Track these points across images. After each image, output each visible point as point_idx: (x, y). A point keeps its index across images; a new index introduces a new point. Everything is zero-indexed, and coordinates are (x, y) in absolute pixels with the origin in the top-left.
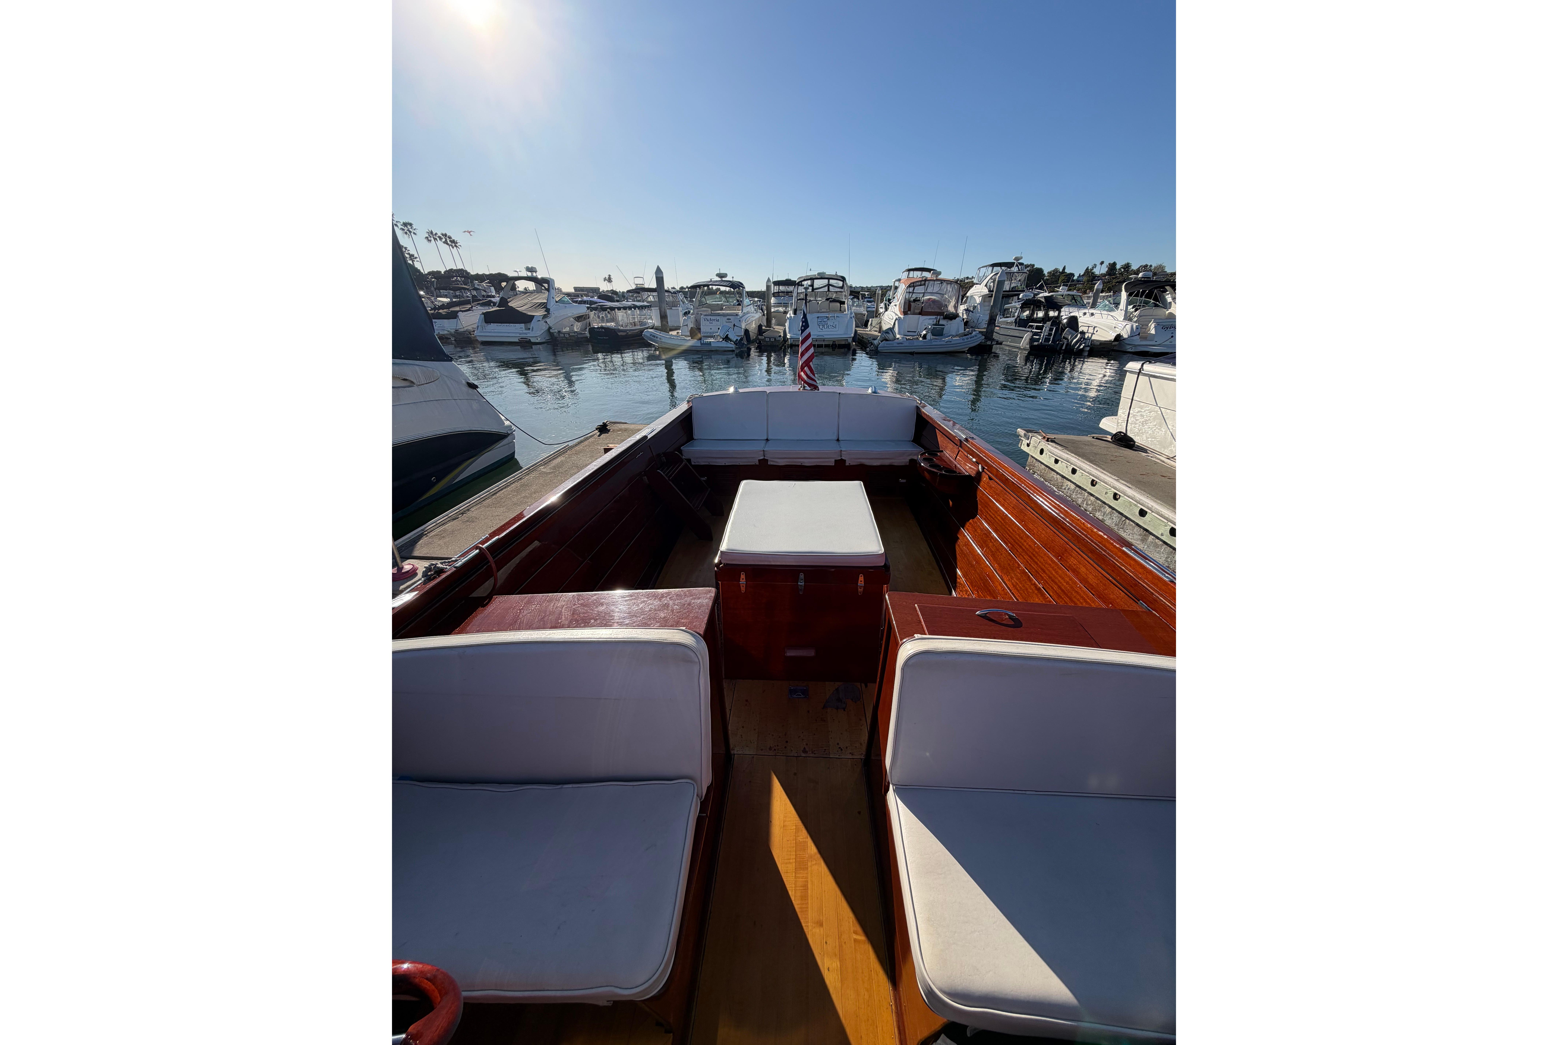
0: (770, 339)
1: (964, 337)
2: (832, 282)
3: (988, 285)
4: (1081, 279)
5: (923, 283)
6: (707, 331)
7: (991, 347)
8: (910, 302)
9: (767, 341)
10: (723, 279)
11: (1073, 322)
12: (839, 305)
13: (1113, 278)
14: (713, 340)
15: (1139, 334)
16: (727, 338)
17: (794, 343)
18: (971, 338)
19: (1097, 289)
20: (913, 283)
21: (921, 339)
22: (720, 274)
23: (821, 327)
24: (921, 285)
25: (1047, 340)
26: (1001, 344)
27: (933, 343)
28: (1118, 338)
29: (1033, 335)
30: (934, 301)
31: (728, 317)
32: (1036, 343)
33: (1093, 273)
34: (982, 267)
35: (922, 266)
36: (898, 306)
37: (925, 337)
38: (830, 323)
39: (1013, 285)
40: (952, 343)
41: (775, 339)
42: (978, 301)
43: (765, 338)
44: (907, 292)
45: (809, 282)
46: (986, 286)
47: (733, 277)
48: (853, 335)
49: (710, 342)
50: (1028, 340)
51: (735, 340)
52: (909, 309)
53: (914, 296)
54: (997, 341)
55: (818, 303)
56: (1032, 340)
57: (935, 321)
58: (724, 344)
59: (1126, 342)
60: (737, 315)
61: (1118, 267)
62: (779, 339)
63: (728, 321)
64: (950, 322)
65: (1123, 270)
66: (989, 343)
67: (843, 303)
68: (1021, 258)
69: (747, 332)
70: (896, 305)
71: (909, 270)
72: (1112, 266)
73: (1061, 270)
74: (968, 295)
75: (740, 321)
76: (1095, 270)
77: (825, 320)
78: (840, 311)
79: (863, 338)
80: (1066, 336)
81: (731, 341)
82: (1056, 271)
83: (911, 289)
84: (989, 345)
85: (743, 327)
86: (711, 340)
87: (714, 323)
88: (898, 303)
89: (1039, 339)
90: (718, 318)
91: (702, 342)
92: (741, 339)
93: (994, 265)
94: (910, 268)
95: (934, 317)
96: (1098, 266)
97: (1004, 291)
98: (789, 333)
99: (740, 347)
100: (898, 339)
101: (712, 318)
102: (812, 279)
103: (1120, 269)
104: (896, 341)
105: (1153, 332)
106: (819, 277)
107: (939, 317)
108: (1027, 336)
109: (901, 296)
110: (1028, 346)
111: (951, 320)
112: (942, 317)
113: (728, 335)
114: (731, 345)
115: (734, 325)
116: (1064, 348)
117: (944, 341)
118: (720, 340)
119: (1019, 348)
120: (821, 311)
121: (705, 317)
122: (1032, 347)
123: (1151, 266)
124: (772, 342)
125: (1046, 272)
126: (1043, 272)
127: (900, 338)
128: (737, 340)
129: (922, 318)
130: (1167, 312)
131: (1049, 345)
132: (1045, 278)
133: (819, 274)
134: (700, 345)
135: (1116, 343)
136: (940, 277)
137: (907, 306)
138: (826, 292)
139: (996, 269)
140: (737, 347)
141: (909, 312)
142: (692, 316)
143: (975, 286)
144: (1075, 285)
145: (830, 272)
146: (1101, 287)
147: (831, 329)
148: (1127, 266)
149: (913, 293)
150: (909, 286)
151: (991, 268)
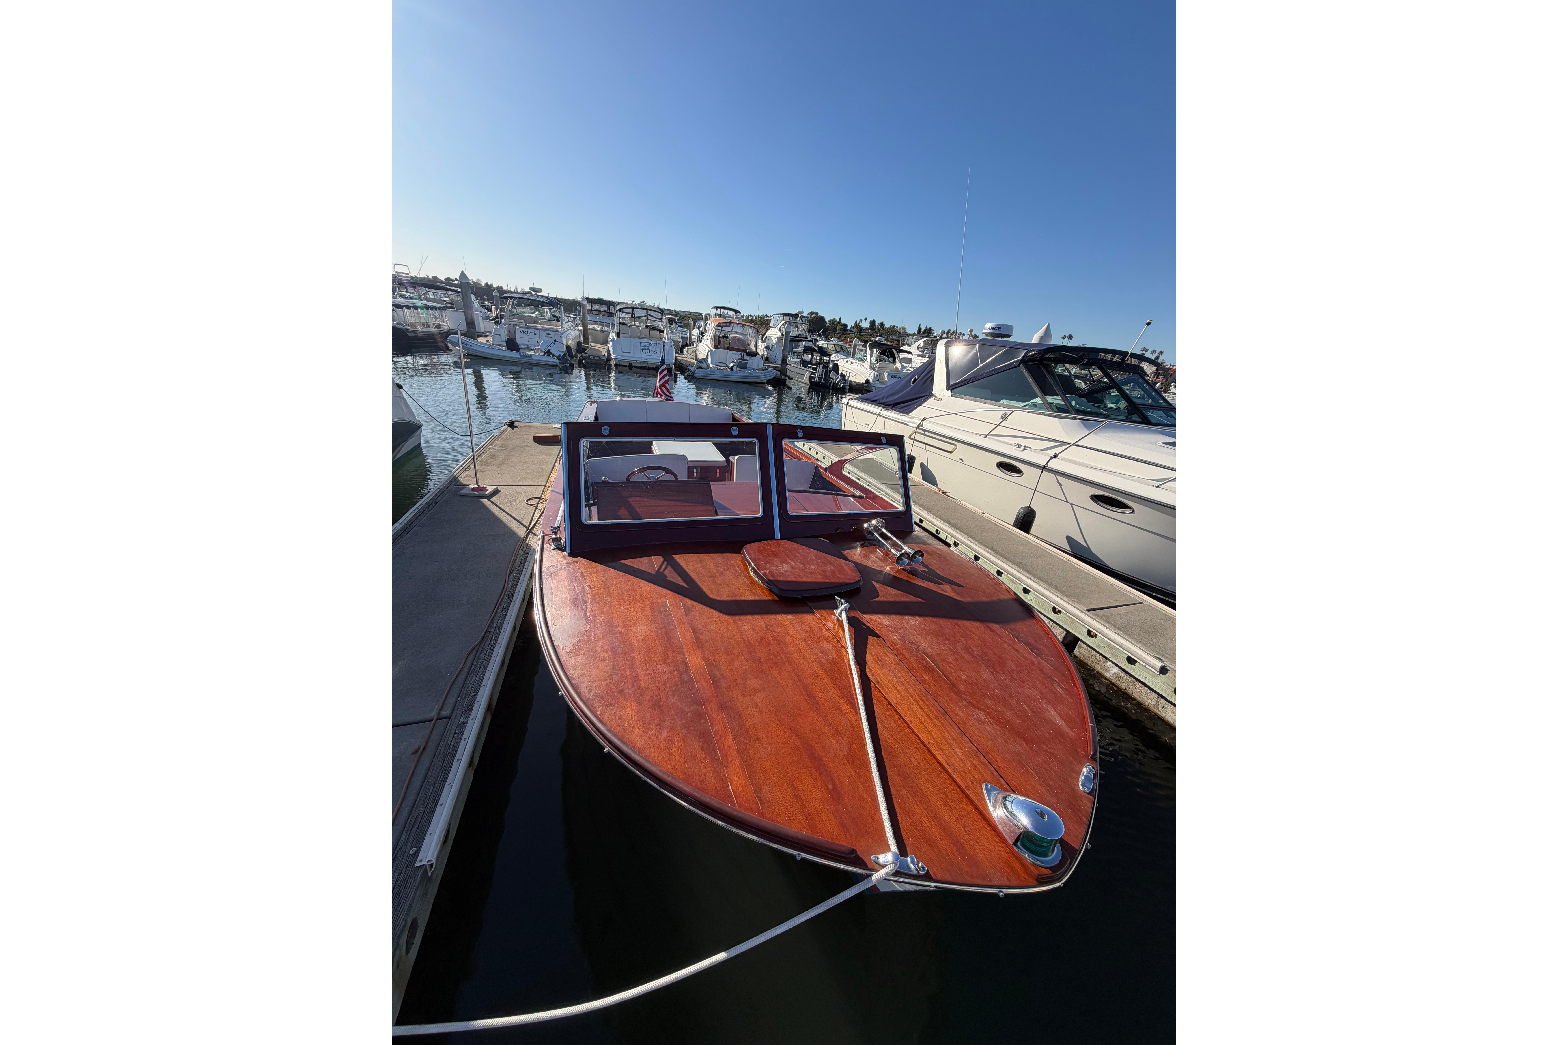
0: (594, 358)
1: (762, 372)
2: (650, 313)
3: (781, 329)
4: (850, 330)
6: (525, 343)
7: (785, 381)
8: (719, 337)
9: (591, 359)
10: (538, 293)
11: (836, 367)
12: (659, 333)
14: (534, 353)
15: (878, 380)
16: (549, 353)
17: (618, 363)
18: (767, 372)
19: (854, 344)
20: (721, 323)
21: (729, 370)
22: (534, 288)
23: (644, 351)
24: (727, 326)
25: (820, 378)
26: (792, 379)
27: (739, 374)
28: (867, 381)
29: (811, 374)
30: (738, 340)
31: (547, 332)
32: (813, 380)
33: (859, 326)
34: (775, 314)
35: (727, 307)
36: (709, 340)
37: (732, 369)
38: (652, 348)
39: (799, 332)
41: (600, 358)
42: (774, 342)
44: (716, 330)
46: (779, 330)
48: (674, 361)
49: (531, 355)
50: (808, 378)
51: (557, 355)
52: (719, 344)
53: (721, 334)
54: (789, 377)
55: (638, 329)
56: (811, 378)
57: (740, 356)
58: (546, 358)
59: (872, 385)
60: (557, 331)
62: (603, 358)
63: (548, 335)
64: (752, 358)
66: (783, 377)
67: (662, 332)
68: (803, 313)
69: (568, 348)
70: (708, 339)
71: (717, 308)
74: (766, 335)
75: (561, 337)
77: (647, 345)
78: (660, 338)
79: (682, 364)
80: (832, 377)
81: (553, 356)
82: (835, 322)
83: (720, 328)
84: (783, 379)
85: (565, 343)
86: (532, 353)
87: (532, 336)
88: (709, 338)
89: (815, 377)
90: (536, 331)
91: (522, 354)
92: (565, 355)
93: (783, 314)
94: (717, 305)
95: (739, 353)
96: (865, 321)
97: (793, 336)
98: (613, 354)
99: (564, 362)
100: (711, 368)
101: (529, 330)
102: (635, 308)
103: (877, 326)
104: (709, 369)
105: (886, 379)
106: (639, 307)
107: (743, 353)
108: (807, 375)
109: (712, 333)
110: (809, 382)
111: (753, 357)
112: (745, 353)
113: (550, 349)
114: (555, 361)
115: (555, 341)
116: (832, 385)
117: (747, 373)
118: (541, 354)
119: (803, 383)
120: (641, 337)
121: (521, 329)
122: (811, 383)
125: (827, 321)
126: (825, 320)
127: (713, 368)
128: (560, 355)
129: (730, 353)
130: (895, 366)
131: (822, 383)
133: (640, 304)
134: (519, 357)
135: (866, 385)
137: (717, 342)
138: (644, 320)
139: (786, 318)
140: (560, 362)
141: (719, 346)
142: (505, 327)
143: (771, 328)
145: (649, 303)
147: (653, 354)
149: (721, 331)
150: (718, 325)
151: (781, 317)
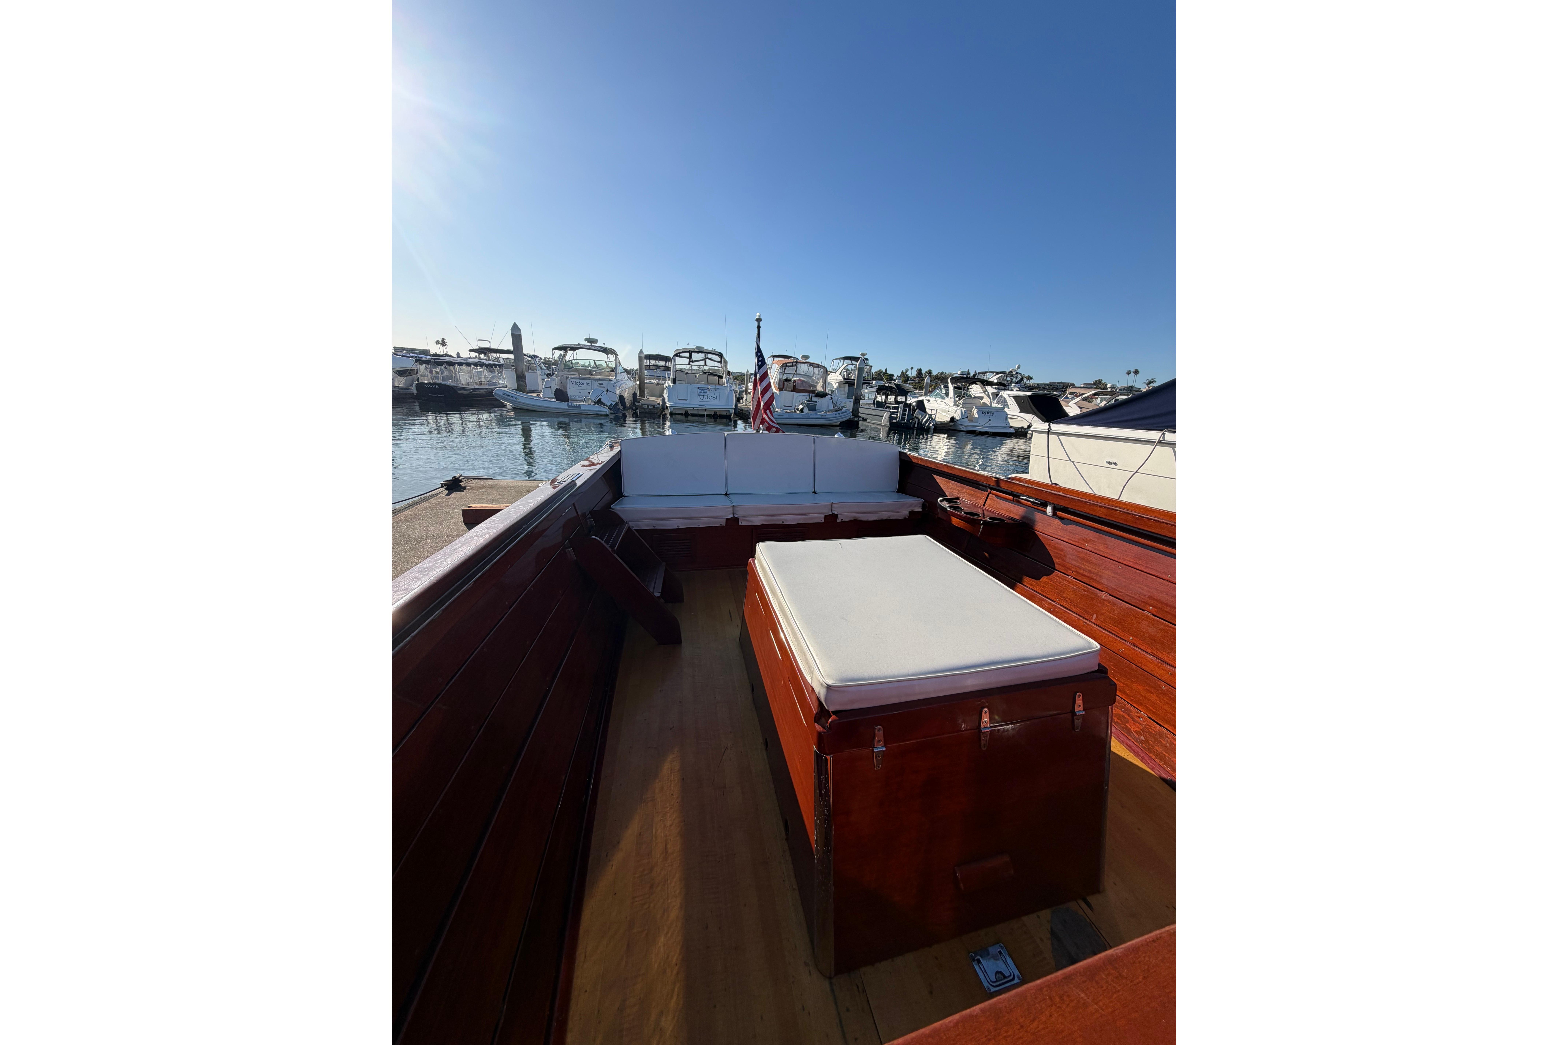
0: (648, 406)
1: (834, 413)
2: (709, 356)
5: (795, 364)
6: (576, 395)
7: (858, 422)
8: (783, 381)
9: (643, 409)
11: (923, 407)
14: (584, 404)
16: (599, 402)
17: (674, 412)
18: (841, 414)
20: (786, 364)
21: (798, 412)
23: (702, 397)
24: (793, 366)
25: (903, 419)
26: (866, 421)
27: (810, 416)
28: (953, 419)
29: (890, 415)
30: (804, 381)
32: (894, 421)
34: (837, 358)
37: (802, 411)
38: (711, 394)
40: (824, 417)
41: (654, 407)
43: (643, 405)
45: (687, 355)
46: (840, 374)
48: (733, 407)
50: (887, 418)
51: (609, 404)
52: (783, 387)
53: (787, 376)
54: (862, 419)
55: (696, 376)
56: (891, 418)
57: (806, 397)
58: (598, 408)
59: (959, 423)
62: (658, 406)
63: (600, 385)
64: (822, 399)
66: (856, 419)
67: (721, 377)
69: (621, 398)
71: (775, 356)
74: (828, 379)
75: (615, 391)
77: (705, 391)
80: (916, 418)
81: (604, 405)
83: (784, 369)
84: (856, 421)
85: (618, 395)
86: (581, 404)
87: (582, 387)
89: (896, 418)
90: (585, 382)
92: (616, 404)
93: (844, 358)
95: (805, 394)
98: (667, 402)
99: (616, 412)
101: (578, 381)
107: (809, 395)
108: (885, 415)
110: (888, 424)
112: (812, 395)
113: (601, 399)
114: (605, 410)
115: (609, 393)
116: (916, 426)
117: (818, 415)
118: (592, 404)
119: (881, 423)
120: (699, 382)
122: (892, 423)
124: (650, 409)
127: (779, 412)
128: (611, 404)
129: (795, 396)
131: (905, 423)
133: (697, 347)
135: (952, 424)
136: (808, 361)
137: (781, 384)
139: (847, 361)
140: (612, 411)
145: (706, 346)
147: (712, 400)
149: (786, 373)
151: (841, 360)
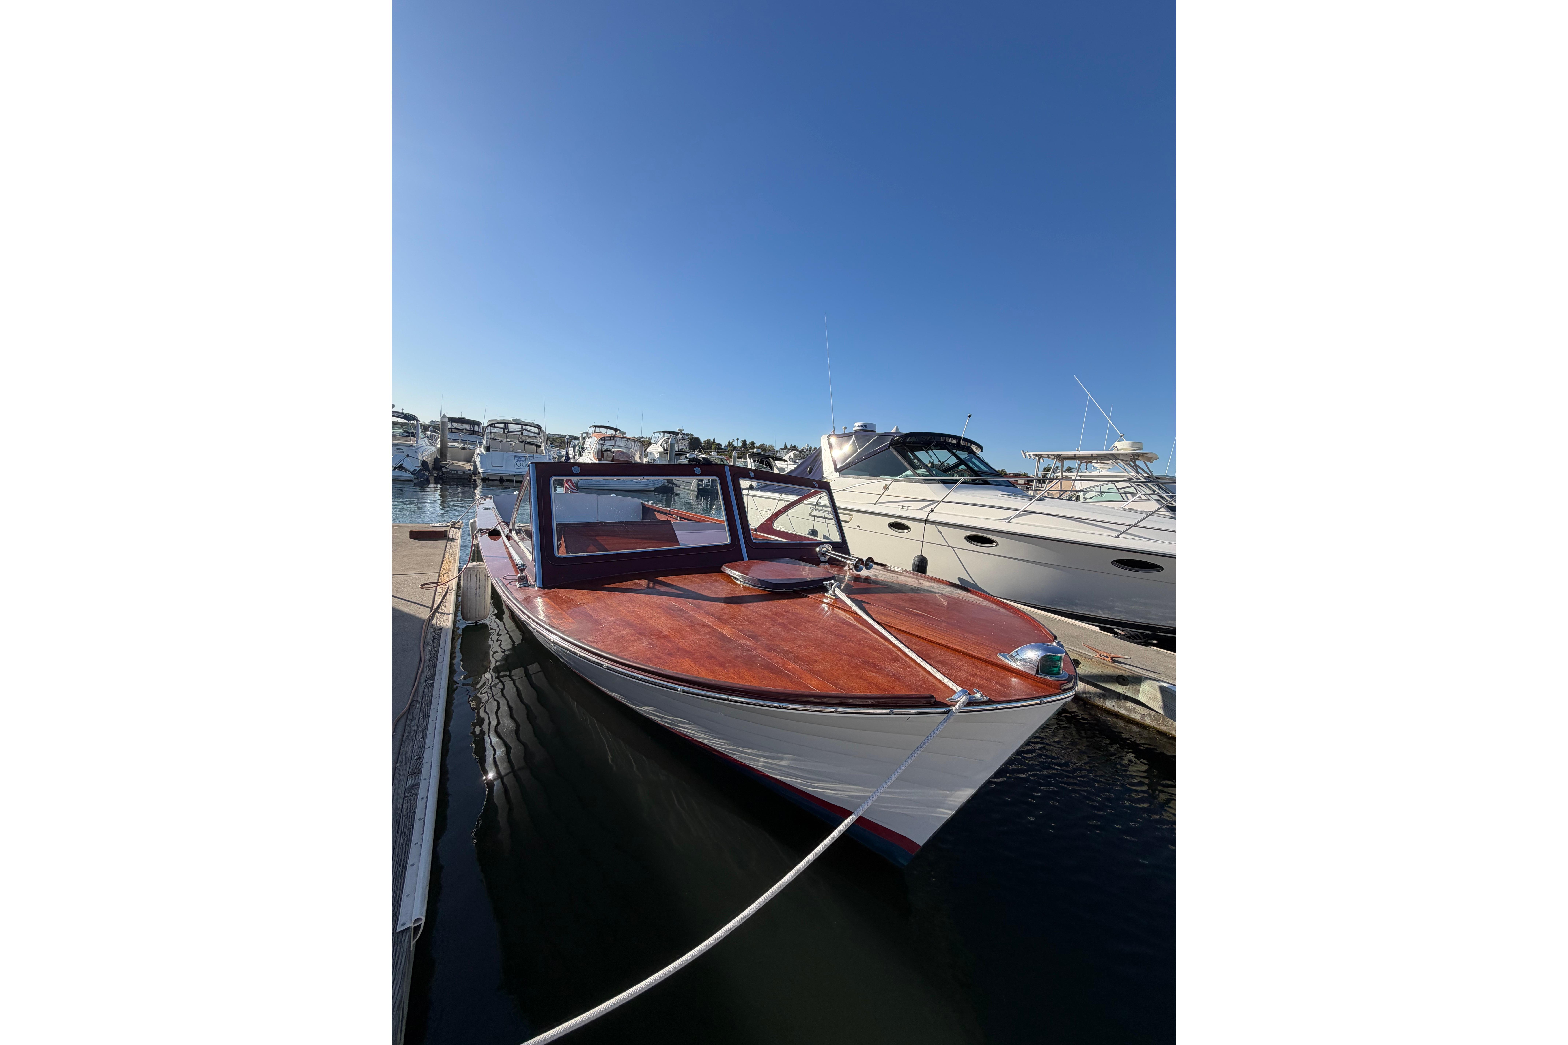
0: (456, 473)
1: (649, 481)
2: (525, 428)
3: (662, 445)
4: (726, 448)
5: (612, 438)
7: (672, 489)
8: (602, 451)
9: (450, 475)
12: (535, 447)
13: (746, 450)
16: (400, 468)
17: (487, 477)
18: (654, 481)
19: (734, 456)
20: (604, 437)
23: (519, 465)
24: (610, 440)
25: (708, 485)
26: (679, 487)
29: (699, 481)
30: (622, 452)
31: (399, 447)
32: (701, 487)
33: (733, 445)
34: (656, 432)
35: (607, 425)
36: (592, 454)
39: (680, 448)
40: (641, 484)
41: (463, 473)
42: (656, 457)
44: (599, 444)
45: (502, 426)
46: (661, 445)
47: (402, 409)
50: (695, 485)
51: (412, 470)
52: (603, 457)
53: (605, 448)
54: (676, 485)
55: (511, 444)
56: (698, 485)
58: (398, 473)
60: (411, 446)
61: (748, 443)
62: (468, 473)
63: (398, 451)
65: (751, 446)
66: (670, 485)
67: (539, 446)
68: (683, 430)
69: (426, 463)
70: (590, 453)
71: (596, 427)
72: (744, 442)
73: (712, 441)
74: (648, 450)
75: (416, 452)
76: (734, 443)
77: (523, 459)
78: (536, 452)
82: (709, 441)
83: (602, 442)
85: (420, 458)
88: (592, 451)
89: (702, 484)
92: (421, 470)
93: (664, 432)
94: (595, 425)
96: (736, 441)
97: (676, 451)
98: (481, 468)
99: (420, 477)
102: (506, 423)
103: (749, 445)
106: (512, 423)
109: (594, 446)
110: (696, 489)
113: (402, 464)
115: (408, 456)
119: (690, 490)
120: (515, 451)
122: (699, 489)
123: (766, 445)
124: (460, 475)
125: (702, 441)
126: (700, 440)
128: (415, 470)
132: (702, 445)
133: (513, 420)
136: (625, 436)
137: (600, 454)
138: (519, 435)
139: (667, 435)
140: (416, 476)
141: (602, 459)
143: (652, 445)
144: (724, 452)
145: (524, 419)
146: (736, 455)
148: (753, 443)
149: (604, 445)
150: (601, 439)
151: (662, 434)
